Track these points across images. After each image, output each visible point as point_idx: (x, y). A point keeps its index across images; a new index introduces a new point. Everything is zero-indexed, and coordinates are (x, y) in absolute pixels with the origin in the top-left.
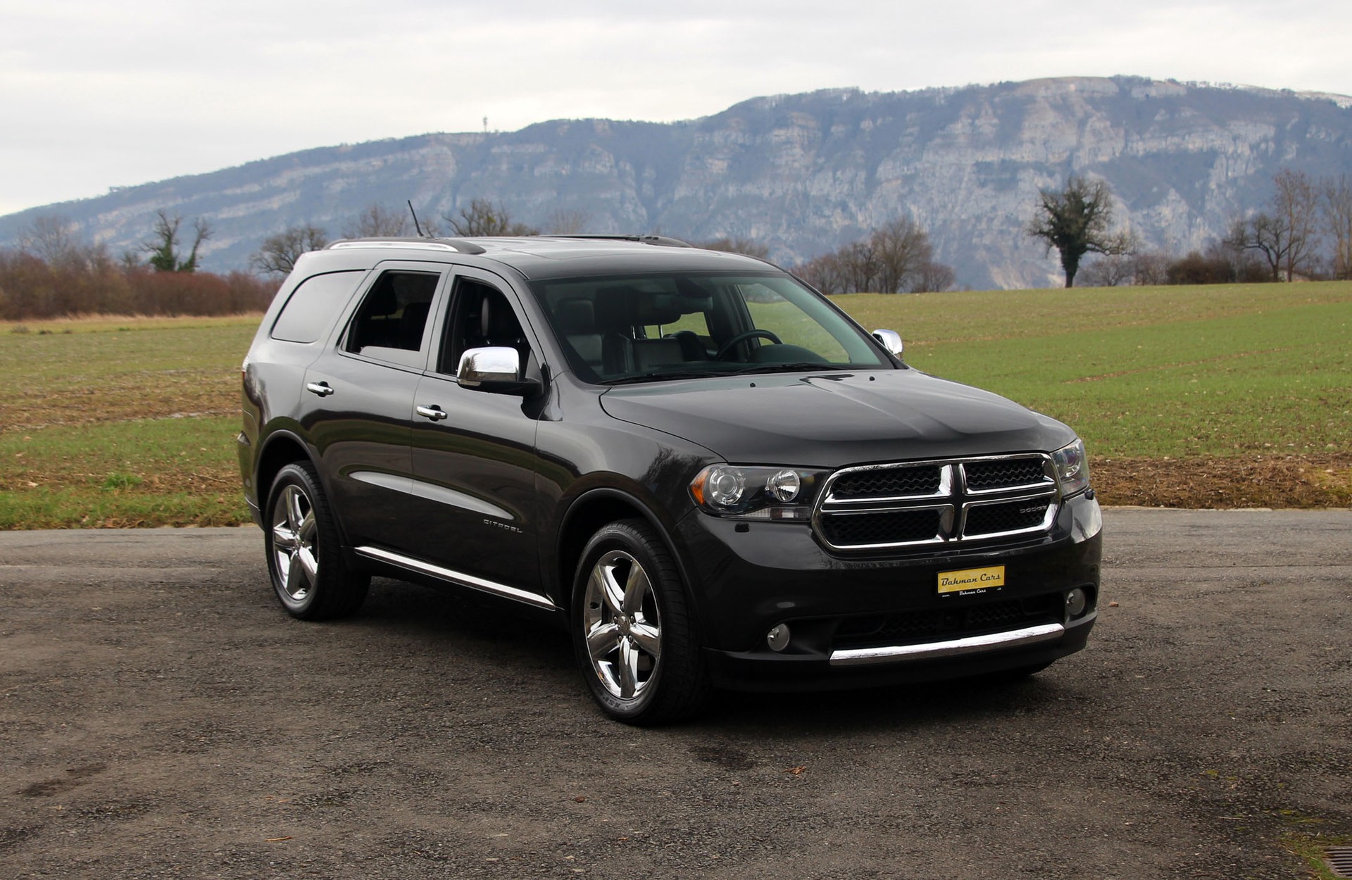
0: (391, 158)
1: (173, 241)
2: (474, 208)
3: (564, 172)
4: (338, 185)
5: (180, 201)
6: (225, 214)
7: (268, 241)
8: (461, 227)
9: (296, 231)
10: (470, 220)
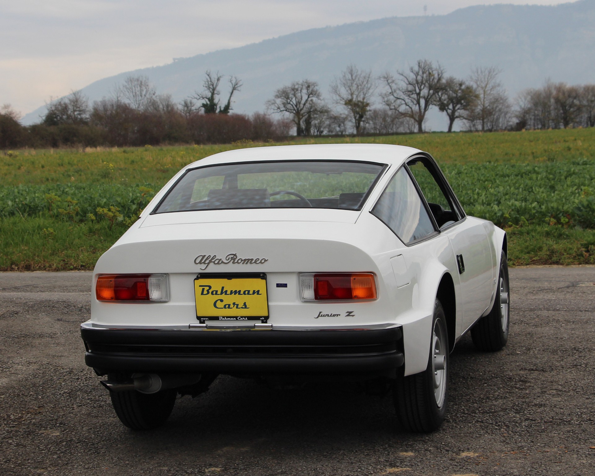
2: (419, 66)
7: (278, 91)
8: (410, 80)
9: (297, 83)
10: (417, 74)
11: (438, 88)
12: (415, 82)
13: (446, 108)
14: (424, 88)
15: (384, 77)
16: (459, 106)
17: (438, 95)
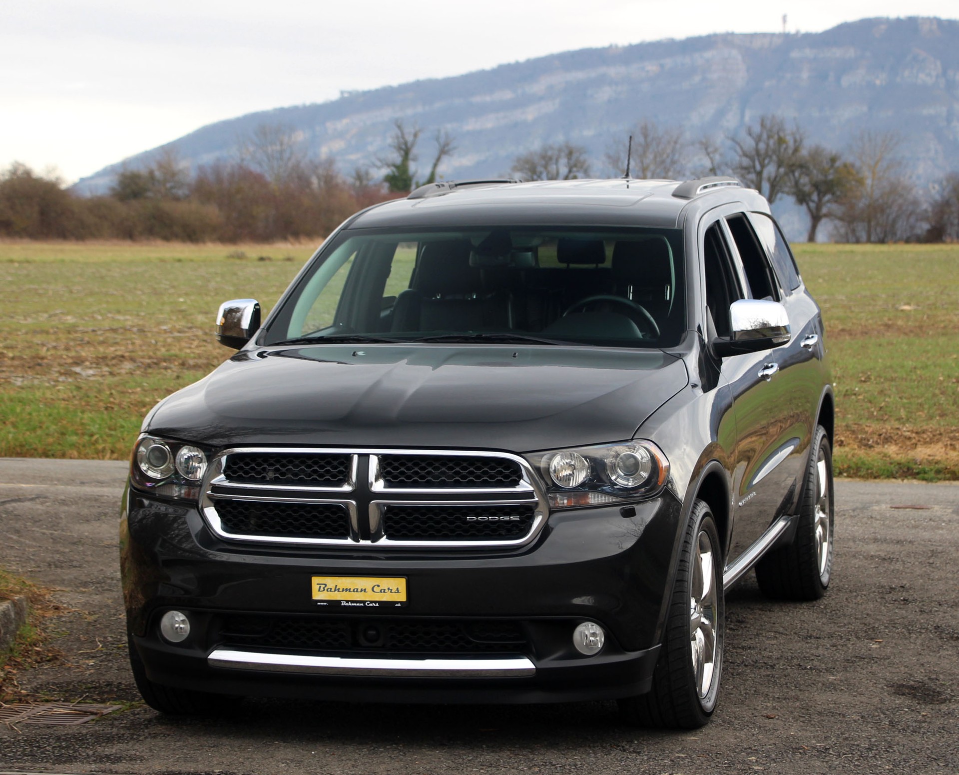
0: (668, 62)
1: (411, 156)
2: (763, 125)
3: (878, 82)
4: (605, 94)
5: (420, 109)
6: (471, 125)
7: (518, 160)
8: (746, 148)
9: (551, 148)
10: (758, 140)
11: (793, 165)
12: (754, 153)
13: (807, 199)
14: (769, 163)
15: (701, 143)
16: (828, 197)
17: (794, 175)
